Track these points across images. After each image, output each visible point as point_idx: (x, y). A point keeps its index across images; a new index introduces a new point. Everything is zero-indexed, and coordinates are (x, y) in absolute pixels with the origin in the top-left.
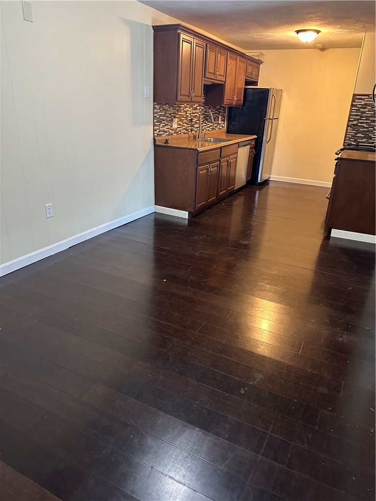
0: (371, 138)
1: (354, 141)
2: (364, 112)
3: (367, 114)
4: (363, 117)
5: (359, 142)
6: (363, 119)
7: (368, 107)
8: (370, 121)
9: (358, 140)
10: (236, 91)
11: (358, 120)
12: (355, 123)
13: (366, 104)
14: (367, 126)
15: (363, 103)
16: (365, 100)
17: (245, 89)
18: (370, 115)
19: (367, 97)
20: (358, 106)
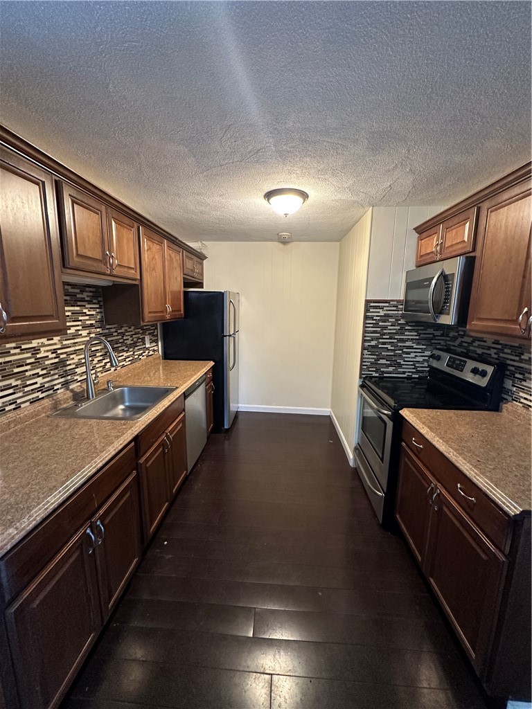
0: (400, 365)
1: (375, 371)
2: (386, 328)
3: (391, 330)
4: (384, 334)
5: (383, 372)
6: (384, 337)
7: (390, 320)
8: (396, 341)
9: (382, 370)
10: (169, 297)
11: (378, 339)
12: (373, 343)
13: (386, 315)
14: (393, 348)
15: (382, 313)
16: (385, 309)
17: (186, 293)
18: (394, 331)
19: (387, 304)
20: (375, 318)
